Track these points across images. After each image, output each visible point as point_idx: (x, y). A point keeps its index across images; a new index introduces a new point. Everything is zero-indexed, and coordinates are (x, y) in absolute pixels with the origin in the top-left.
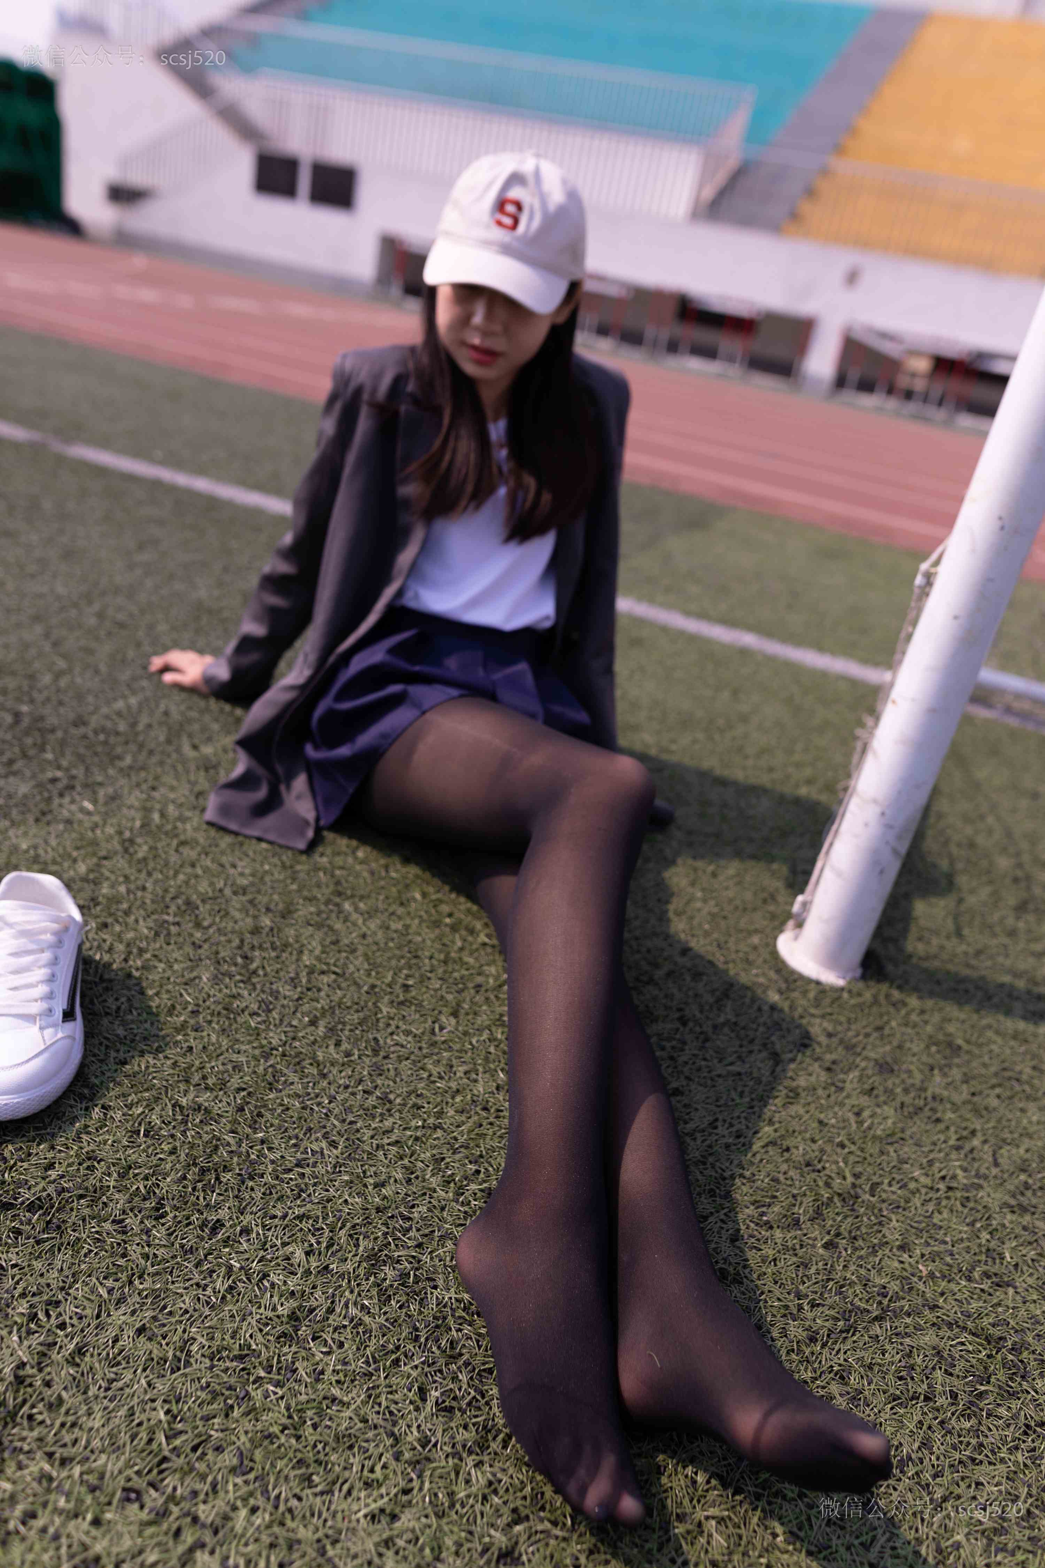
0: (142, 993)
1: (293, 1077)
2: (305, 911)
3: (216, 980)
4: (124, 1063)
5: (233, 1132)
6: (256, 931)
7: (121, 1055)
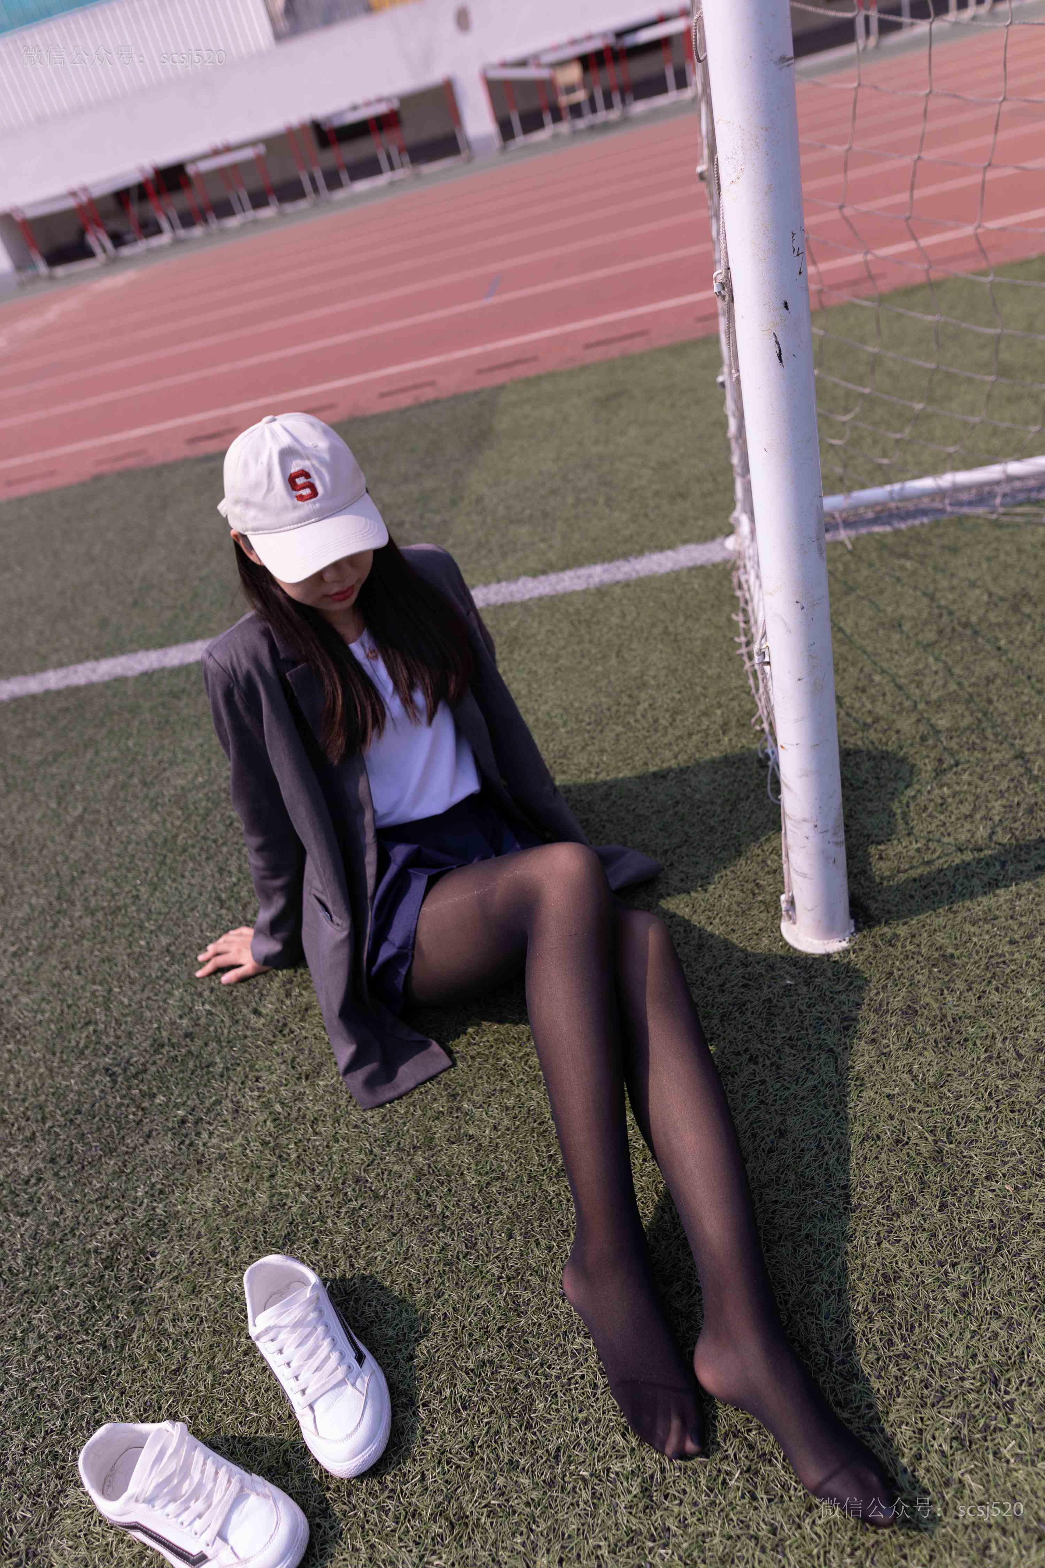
0: (382, 1288)
1: (527, 1295)
2: (440, 1130)
3: (424, 1243)
4: (411, 1358)
5: (519, 1369)
6: (420, 1175)
7: (406, 1353)
